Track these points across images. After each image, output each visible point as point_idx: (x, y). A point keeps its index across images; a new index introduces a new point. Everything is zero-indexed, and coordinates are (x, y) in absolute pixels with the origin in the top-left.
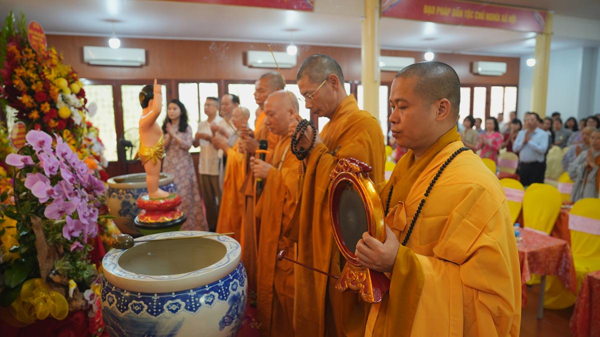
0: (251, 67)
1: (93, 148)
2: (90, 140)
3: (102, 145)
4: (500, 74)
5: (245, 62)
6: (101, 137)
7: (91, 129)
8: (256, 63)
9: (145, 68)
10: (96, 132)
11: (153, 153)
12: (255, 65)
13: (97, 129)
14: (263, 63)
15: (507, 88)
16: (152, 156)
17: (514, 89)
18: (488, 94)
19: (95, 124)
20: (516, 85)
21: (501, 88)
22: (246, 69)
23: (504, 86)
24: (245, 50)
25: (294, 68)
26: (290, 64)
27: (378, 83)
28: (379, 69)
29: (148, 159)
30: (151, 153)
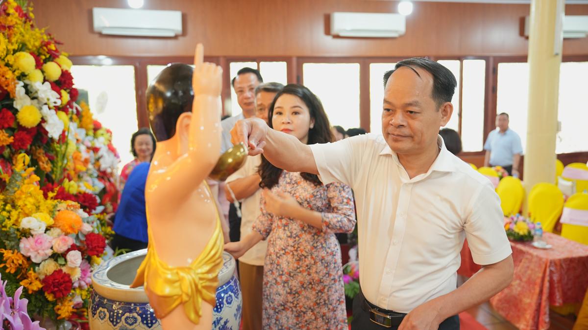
0: (337, 37)
1: (101, 161)
2: (96, 150)
3: (116, 155)
5: (328, 31)
6: (115, 145)
7: (99, 132)
8: (344, 30)
9: (181, 39)
10: (107, 136)
11: (187, 287)
12: (342, 34)
13: (108, 131)
14: (353, 30)
19: (105, 125)
22: (329, 39)
24: (327, 12)
25: (401, 37)
26: (396, 31)
27: (560, 57)
28: (562, 36)
29: (174, 306)
30: (181, 288)
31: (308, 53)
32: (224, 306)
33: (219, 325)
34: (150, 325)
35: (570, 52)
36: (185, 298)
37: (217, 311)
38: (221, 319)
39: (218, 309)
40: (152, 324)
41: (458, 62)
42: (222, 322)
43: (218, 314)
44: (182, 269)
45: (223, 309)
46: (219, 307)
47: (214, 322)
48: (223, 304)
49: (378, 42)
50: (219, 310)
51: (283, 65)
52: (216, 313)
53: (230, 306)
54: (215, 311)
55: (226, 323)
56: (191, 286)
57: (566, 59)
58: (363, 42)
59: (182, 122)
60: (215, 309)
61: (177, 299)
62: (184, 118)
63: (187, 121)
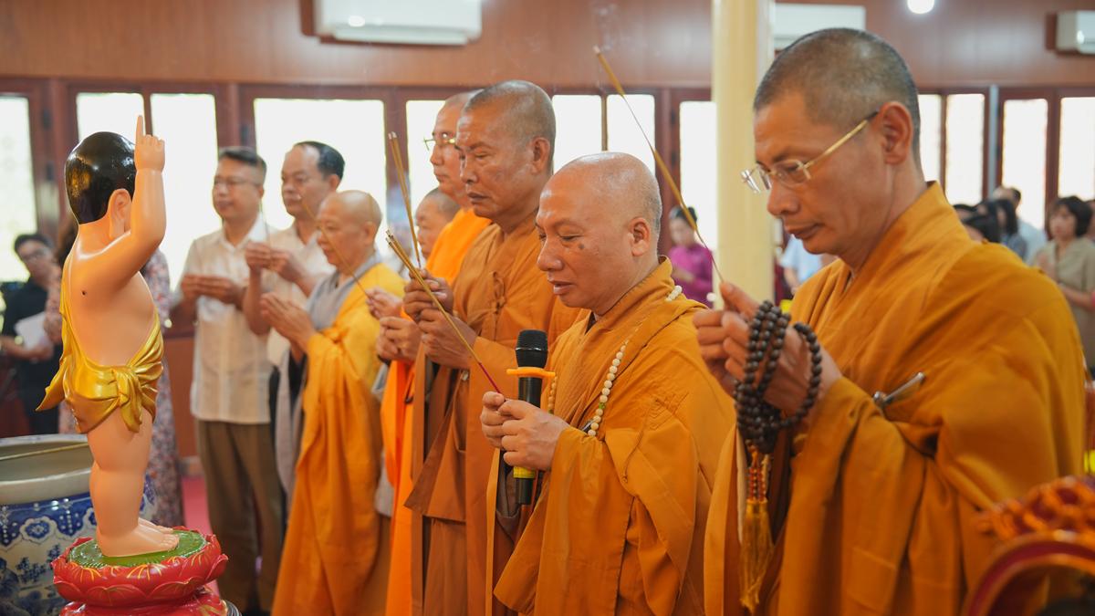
0: (329, 40)
5: (309, 24)
8: (346, 26)
11: (124, 387)
12: (341, 35)
14: (368, 27)
16: (123, 399)
22: (311, 44)
25: (472, 43)
26: (461, 31)
30: (117, 389)
34: (6, 541)
40: (11, 539)
41: (597, 99)
44: (119, 367)
49: (424, 54)
51: (207, 102)
56: (130, 386)
58: (390, 53)
59: (115, 200)
61: (112, 402)
62: (117, 196)
63: (120, 198)
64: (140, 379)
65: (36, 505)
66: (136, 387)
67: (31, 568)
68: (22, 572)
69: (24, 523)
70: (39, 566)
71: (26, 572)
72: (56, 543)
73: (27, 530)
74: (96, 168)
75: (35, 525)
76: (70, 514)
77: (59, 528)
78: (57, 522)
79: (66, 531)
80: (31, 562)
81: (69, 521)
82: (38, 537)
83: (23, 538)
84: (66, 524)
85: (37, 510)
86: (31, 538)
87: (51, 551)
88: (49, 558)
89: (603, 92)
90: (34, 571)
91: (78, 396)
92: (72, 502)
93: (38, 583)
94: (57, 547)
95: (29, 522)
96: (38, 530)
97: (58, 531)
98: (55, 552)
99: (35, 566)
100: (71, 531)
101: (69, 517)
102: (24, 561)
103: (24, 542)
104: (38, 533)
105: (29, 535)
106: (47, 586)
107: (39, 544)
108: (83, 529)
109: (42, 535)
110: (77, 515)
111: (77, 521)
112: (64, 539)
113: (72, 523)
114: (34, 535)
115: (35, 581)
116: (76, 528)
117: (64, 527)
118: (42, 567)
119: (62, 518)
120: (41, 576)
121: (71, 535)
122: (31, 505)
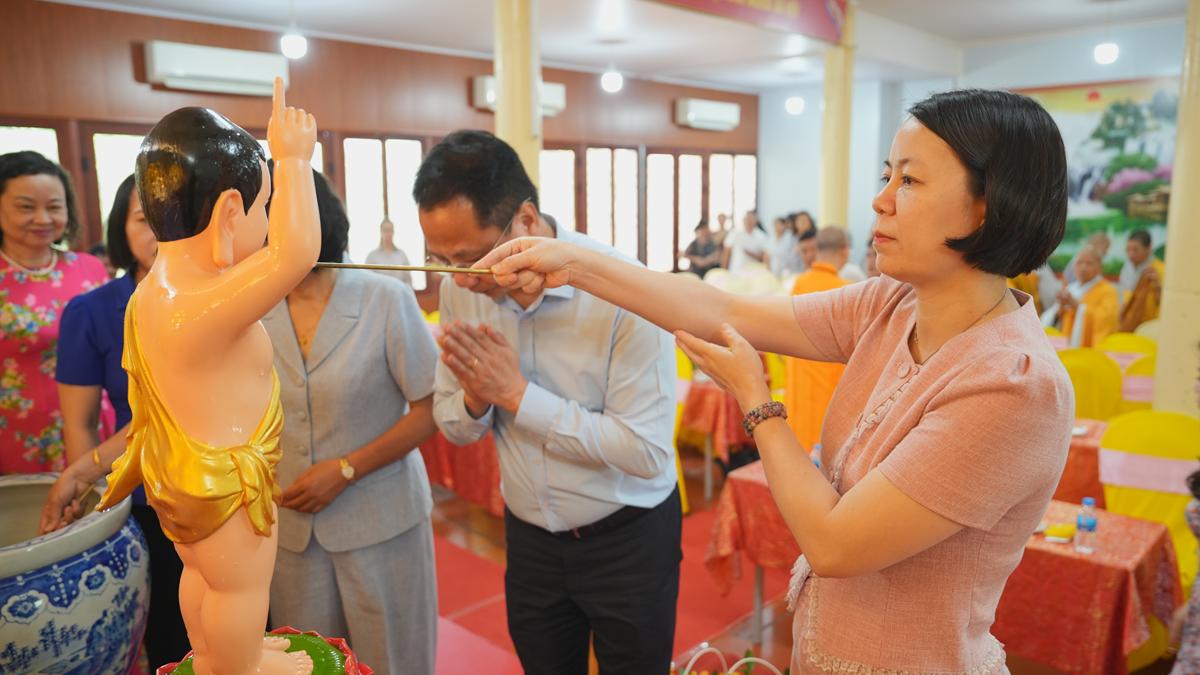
0: (160, 87)
4: (726, 127)
5: (141, 73)
8: (174, 76)
12: (171, 83)
14: (189, 78)
15: (740, 158)
17: (750, 160)
18: (705, 168)
20: (753, 152)
21: (728, 158)
22: (143, 91)
23: (733, 153)
24: (139, 38)
27: (538, 143)
28: (540, 112)
29: (230, 511)
30: (242, 480)
31: (102, 114)
32: (130, 566)
33: (125, 602)
35: (557, 136)
36: (251, 494)
37: (119, 576)
38: (127, 589)
39: (119, 572)
41: (378, 142)
42: (129, 595)
43: (122, 581)
44: (239, 448)
45: (128, 571)
46: (121, 568)
47: (117, 597)
48: (127, 562)
49: (240, 102)
50: (123, 574)
51: (50, 135)
52: (119, 580)
53: (137, 564)
54: (116, 577)
55: (135, 595)
56: (259, 474)
57: (550, 145)
59: (222, 207)
60: (116, 573)
61: (235, 499)
62: (228, 200)
63: (231, 204)
64: (270, 462)
65: (19, 578)
66: (266, 473)
67: (20, 653)
68: (8, 660)
69: (6, 603)
70: (30, 649)
71: (14, 659)
72: (50, 620)
73: (12, 610)
74: (191, 159)
75: (21, 602)
76: (63, 582)
77: (51, 600)
78: (48, 594)
79: (60, 603)
80: (19, 647)
81: (63, 591)
82: (27, 616)
83: (7, 621)
84: (60, 595)
85: (21, 584)
86: (17, 618)
87: (43, 630)
88: (42, 638)
89: (383, 137)
90: (24, 656)
91: (181, 495)
92: (63, 568)
93: (29, 669)
94: (50, 624)
95: (13, 600)
96: (25, 608)
97: (50, 606)
98: (49, 630)
99: (24, 650)
100: (66, 602)
101: (62, 586)
102: (10, 647)
103: (7, 624)
104: (26, 612)
105: (14, 615)
106: (40, 669)
107: (28, 624)
108: (81, 596)
109: (30, 613)
110: (71, 582)
111: (73, 589)
112: (58, 612)
113: (67, 593)
114: (20, 615)
115: (26, 667)
116: (71, 598)
117: (57, 599)
118: (34, 649)
119: (53, 588)
120: (33, 661)
121: (66, 606)
122: (13, 579)
